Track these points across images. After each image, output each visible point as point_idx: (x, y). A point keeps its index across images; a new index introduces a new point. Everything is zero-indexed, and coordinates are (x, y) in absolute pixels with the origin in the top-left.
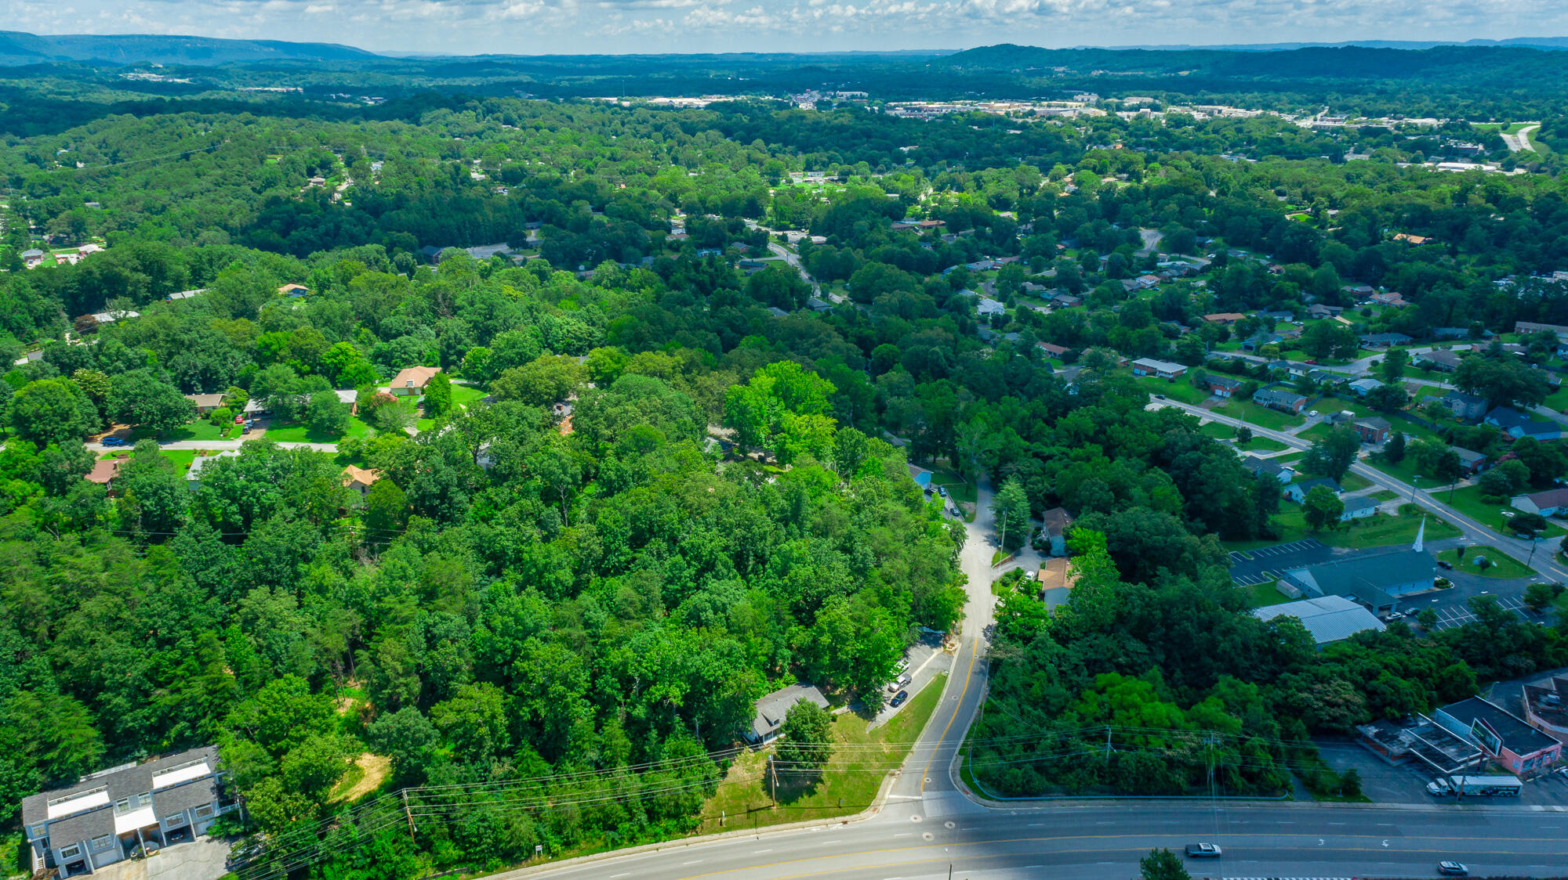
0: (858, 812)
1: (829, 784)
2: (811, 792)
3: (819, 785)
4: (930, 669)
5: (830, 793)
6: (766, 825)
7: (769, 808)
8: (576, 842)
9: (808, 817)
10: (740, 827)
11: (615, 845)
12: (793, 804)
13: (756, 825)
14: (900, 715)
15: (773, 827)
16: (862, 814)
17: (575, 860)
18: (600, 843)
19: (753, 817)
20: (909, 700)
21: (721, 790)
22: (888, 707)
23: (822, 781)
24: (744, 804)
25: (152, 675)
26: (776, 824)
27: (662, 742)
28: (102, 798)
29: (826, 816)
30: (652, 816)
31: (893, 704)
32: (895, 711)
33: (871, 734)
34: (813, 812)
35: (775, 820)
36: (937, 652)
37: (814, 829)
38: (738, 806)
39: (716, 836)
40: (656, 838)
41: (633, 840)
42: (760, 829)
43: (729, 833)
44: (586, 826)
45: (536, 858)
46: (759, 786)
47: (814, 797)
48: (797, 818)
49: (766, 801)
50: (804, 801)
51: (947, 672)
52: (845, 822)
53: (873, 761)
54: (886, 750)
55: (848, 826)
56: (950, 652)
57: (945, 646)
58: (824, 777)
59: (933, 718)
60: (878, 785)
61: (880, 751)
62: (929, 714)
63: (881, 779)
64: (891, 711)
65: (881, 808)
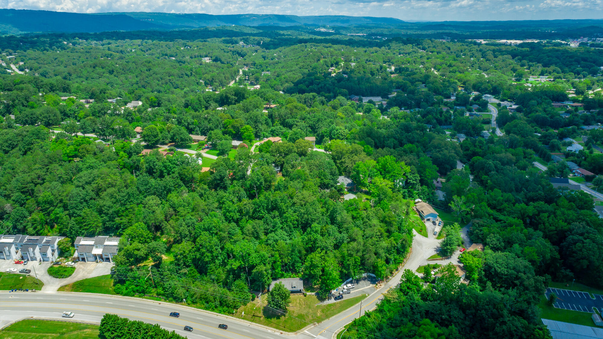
0: (289, 332)
1: (287, 317)
2: (278, 317)
3: (283, 317)
4: (363, 291)
5: (285, 321)
6: (256, 323)
7: (260, 317)
8: (196, 303)
9: (271, 326)
10: (247, 320)
11: (206, 308)
12: (269, 319)
13: (252, 321)
14: (335, 304)
15: (257, 324)
17: (193, 308)
18: (203, 306)
19: (253, 318)
20: (342, 300)
21: (249, 305)
22: (333, 299)
23: (285, 316)
24: (253, 312)
25: (117, 213)
27: (235, 280)
28: (92, 243)
29: (277, 328)
30: (221, 304)
31: (336, 299)
32: (335, 301)
33: (317, 306)
34: (274, 325)
35: (260, 322)
36: (371, 285)
37: (269, 331)
38: (251, 312)
39: (238, 319)
40: (220, 312)
41: (213, 310)
42: (253, 323)
43: (242, 320)
44: (201, 299)
45: (183, 303)
46: (262, 308)
47: (278, 320)
48: (267, 325)
49: (261, 314)
50: (274, 320)
51: (369, 295)
52: (281, 333)
53: (310, 316)
54: (318, 314)
55: (281, 335)
56: (377, 288)
57: (377, 285)
58: (287, 314)
59: (348, 310)
60: (305, 326)
61: (316, 314)
62: (348, 308)
63: (308, 324)
64: (332, 301)
65: (299, 333)
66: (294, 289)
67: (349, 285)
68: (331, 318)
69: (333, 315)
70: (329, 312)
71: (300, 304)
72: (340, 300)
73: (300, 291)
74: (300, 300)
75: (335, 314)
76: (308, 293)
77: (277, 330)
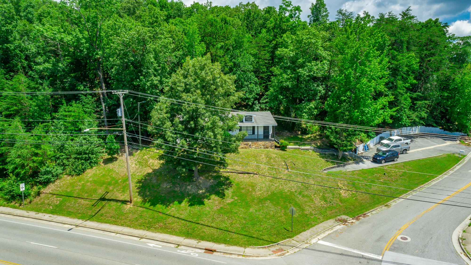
0: (245, 245)
1: (228, 200)
3: (214, 198)
7: (124, 202)
9: (165, 230)
12: (159, 207)
14: (382, 171)
16: (249, 250)
22: (368, 161)
23: (222, 195)
24: (102, 191)
26: (115, 223)
31: (375, 160)
32: (377, 166)
33: (329, 175)
35: (117, 220)
36: (450, 143)
37: (152, 245)
38: (95, 191)
46: (138, 178)
47: (197, 208)
48: (148, 226)
52: (211, 251)
54: (344, 195)
55: (209, 257)
57: (462, 141)
58: (229, 192)
61: (333, 192)
64: (368, 165)
65: (291, 251)
68: (393, 203)
72: (393, 163)
76: (293, 147)
77: (193, 242)
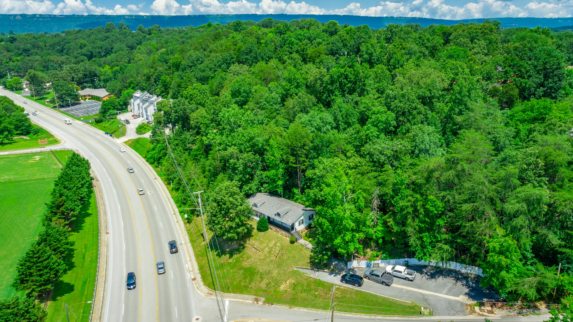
1: (230, 261)
2: (221, 254)
3: (227, 256)
4: (425, 299)
5: (222, 264)
6: (193, 246)
7: (204, 241)
9: (200, 261)
10: (190, 236)
11: (176, 201)
12: (208, 250)
13: (192, 241)
14: (334, 288)
15: (191, 249)
16: (203, 287)
19: (199, 237)
20: (356, 288)
22: (340, 276)
23: (231, 256)
31: (345, 278)
32: (337, 283)
33: (294, 272)
34: (205, 261)
35: (195, 248)
36: (463, 299)
42: (189, 245)
45: (169, 187)
47: (216, 258)
48: (197, 256)
50: (212, 254)
51: (431, 314)
52: (194, 279)
53: (266, 281)
54: (282, 287)
55: (190, 282)
56: (473, 312)
57: (482, 304)
58: (235, 256)
59: (348, 315)
60: (241, 292)
61: (278, 283)
62: (351, 311)
63: (248, 293)
64: (336, 280)
65: (214, 297)
66: (277, 218)
67: (401, 268)
68: (296, 309)
69: (305, 306)
70: (304, 295)
71: (270, 252)
72: (350, 286)
73: (288, 229)
74: (275, 244)
75: (314, 306)
76: (302, 241)
77: (197, 271)
